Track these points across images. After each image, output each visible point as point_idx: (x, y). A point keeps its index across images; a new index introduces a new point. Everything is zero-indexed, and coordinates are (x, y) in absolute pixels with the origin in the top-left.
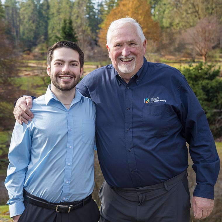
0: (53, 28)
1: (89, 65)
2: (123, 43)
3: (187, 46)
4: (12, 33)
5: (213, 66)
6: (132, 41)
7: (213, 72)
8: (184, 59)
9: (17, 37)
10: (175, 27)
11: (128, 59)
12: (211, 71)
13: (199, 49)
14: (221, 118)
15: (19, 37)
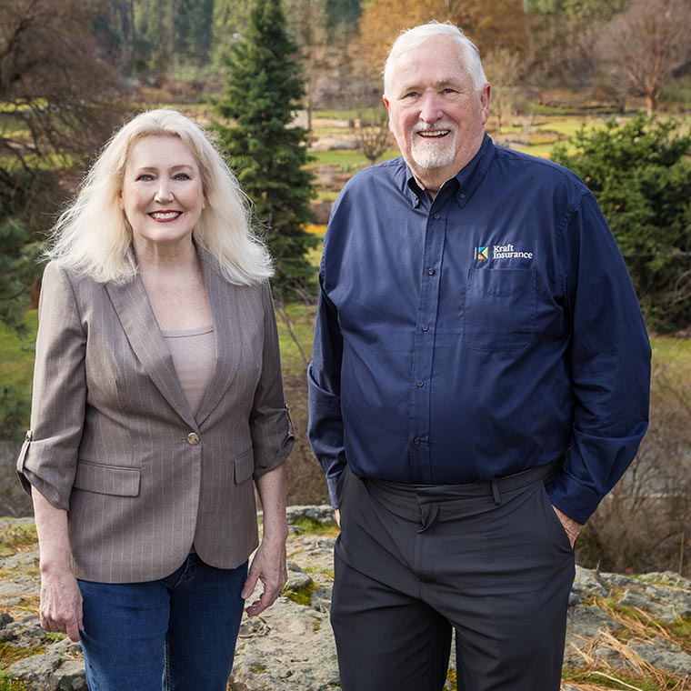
0: (229, 11)
1: (327, 118)
2: (424, 88)
3: (603, 69)
4: (112, 27)
5: (674, 128)
6: (447, 83)
7: (674, 142)
8: (594, 103)
9: (126, 36)
10: (570, 11)
11: (437, 131)
12: (667, 141)
13: (637, 77)
14: (689, 276)
15: (130, 38)
